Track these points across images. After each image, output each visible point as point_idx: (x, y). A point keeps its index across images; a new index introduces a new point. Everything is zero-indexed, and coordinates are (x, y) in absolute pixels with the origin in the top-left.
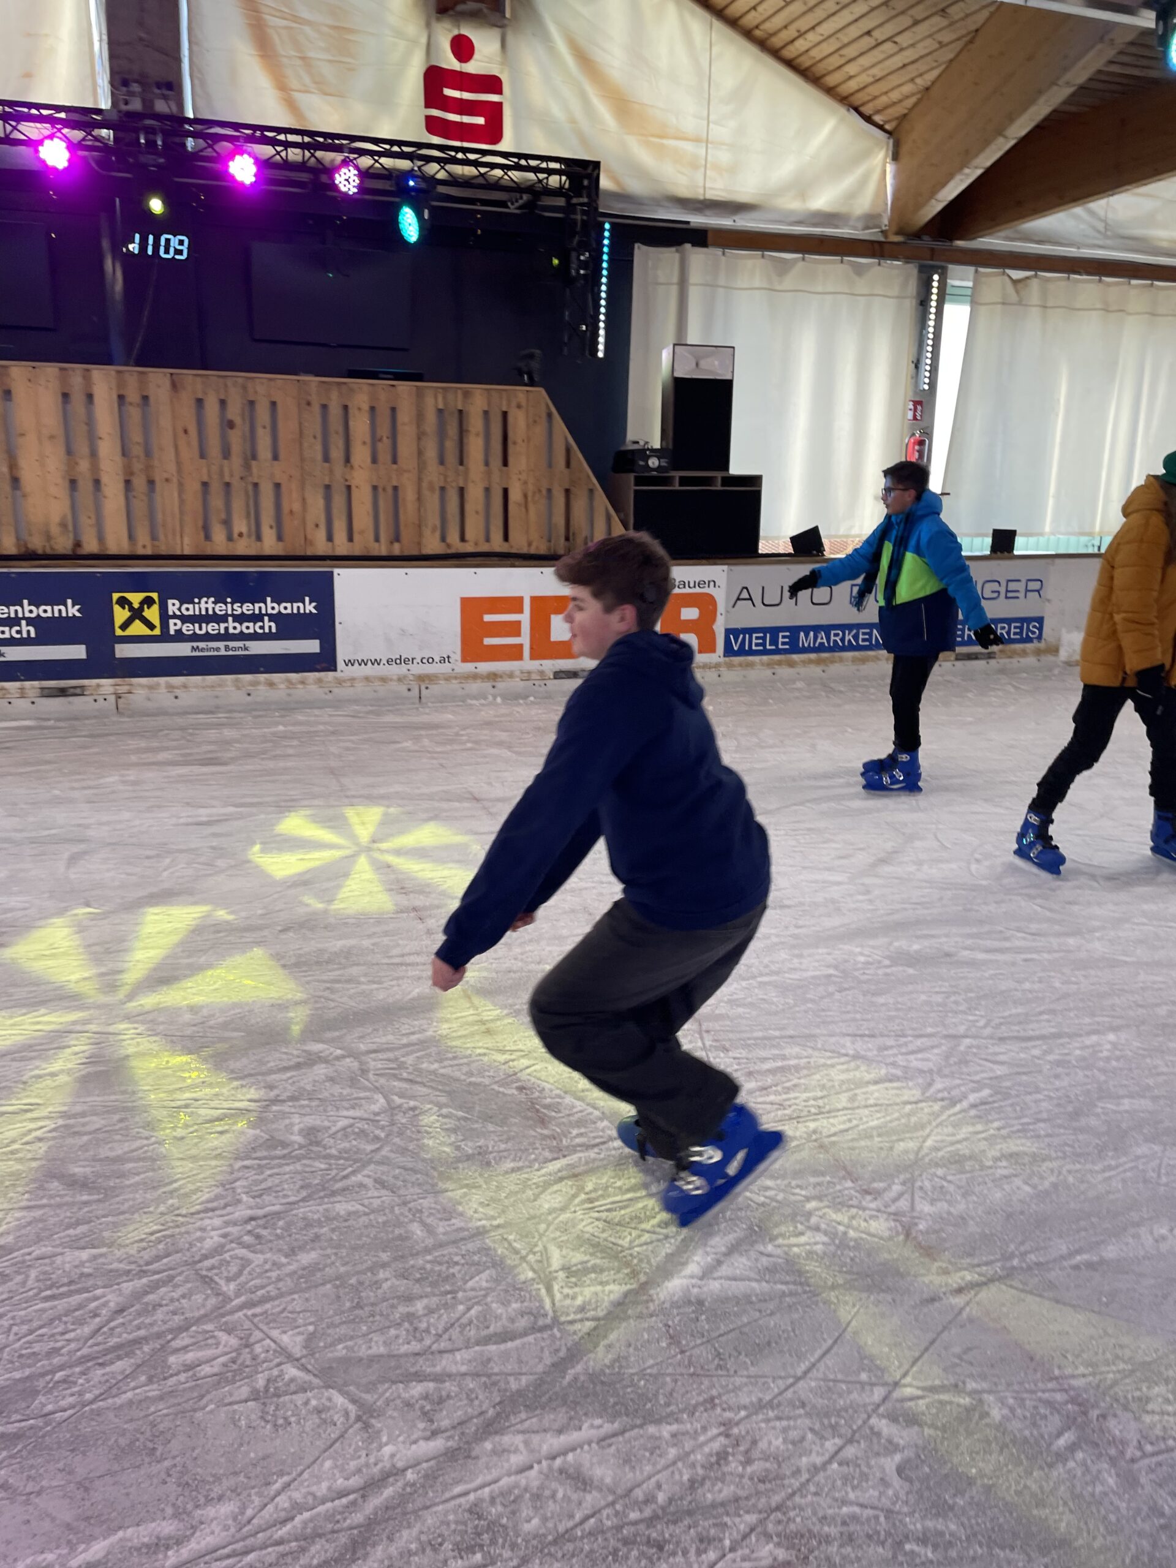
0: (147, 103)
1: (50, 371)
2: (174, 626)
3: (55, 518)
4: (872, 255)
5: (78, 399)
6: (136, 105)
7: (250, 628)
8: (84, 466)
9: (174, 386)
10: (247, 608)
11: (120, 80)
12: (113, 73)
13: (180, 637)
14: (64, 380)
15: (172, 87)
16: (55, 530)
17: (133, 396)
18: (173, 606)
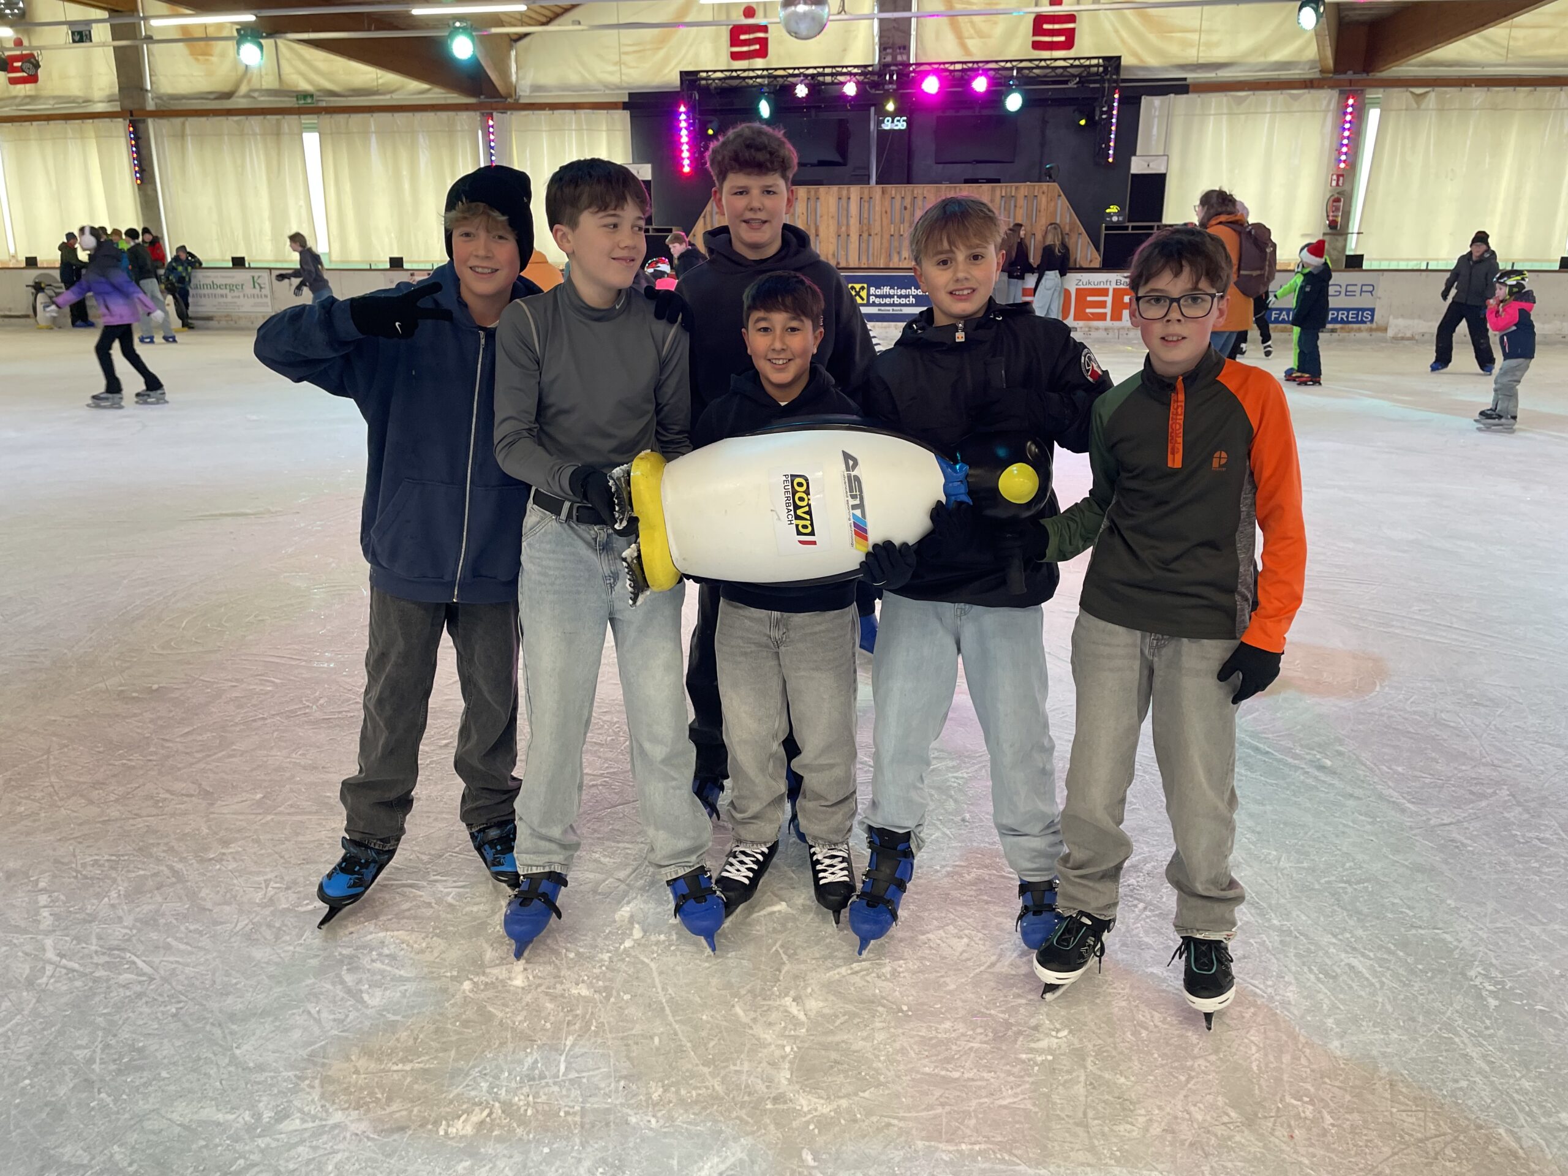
0: (894, 57)
1: (835, 189)
2: (872, 299)
3: (831, 252)
4: (1306, 87)
5: (844, 200)
6: (889, 59)
7: (903, 301)
8: (844, 229)
9: (883, 192)
10: (903, 292)
11: (883, 48)
12: (881, 45)
13: (874, 304)
14: (839, 192)
15: (905, 48)
16: (830, 257)
17: (866, 197)
18: (872, 290)
